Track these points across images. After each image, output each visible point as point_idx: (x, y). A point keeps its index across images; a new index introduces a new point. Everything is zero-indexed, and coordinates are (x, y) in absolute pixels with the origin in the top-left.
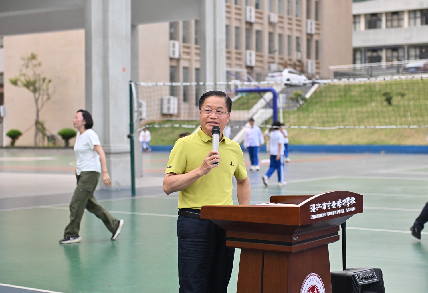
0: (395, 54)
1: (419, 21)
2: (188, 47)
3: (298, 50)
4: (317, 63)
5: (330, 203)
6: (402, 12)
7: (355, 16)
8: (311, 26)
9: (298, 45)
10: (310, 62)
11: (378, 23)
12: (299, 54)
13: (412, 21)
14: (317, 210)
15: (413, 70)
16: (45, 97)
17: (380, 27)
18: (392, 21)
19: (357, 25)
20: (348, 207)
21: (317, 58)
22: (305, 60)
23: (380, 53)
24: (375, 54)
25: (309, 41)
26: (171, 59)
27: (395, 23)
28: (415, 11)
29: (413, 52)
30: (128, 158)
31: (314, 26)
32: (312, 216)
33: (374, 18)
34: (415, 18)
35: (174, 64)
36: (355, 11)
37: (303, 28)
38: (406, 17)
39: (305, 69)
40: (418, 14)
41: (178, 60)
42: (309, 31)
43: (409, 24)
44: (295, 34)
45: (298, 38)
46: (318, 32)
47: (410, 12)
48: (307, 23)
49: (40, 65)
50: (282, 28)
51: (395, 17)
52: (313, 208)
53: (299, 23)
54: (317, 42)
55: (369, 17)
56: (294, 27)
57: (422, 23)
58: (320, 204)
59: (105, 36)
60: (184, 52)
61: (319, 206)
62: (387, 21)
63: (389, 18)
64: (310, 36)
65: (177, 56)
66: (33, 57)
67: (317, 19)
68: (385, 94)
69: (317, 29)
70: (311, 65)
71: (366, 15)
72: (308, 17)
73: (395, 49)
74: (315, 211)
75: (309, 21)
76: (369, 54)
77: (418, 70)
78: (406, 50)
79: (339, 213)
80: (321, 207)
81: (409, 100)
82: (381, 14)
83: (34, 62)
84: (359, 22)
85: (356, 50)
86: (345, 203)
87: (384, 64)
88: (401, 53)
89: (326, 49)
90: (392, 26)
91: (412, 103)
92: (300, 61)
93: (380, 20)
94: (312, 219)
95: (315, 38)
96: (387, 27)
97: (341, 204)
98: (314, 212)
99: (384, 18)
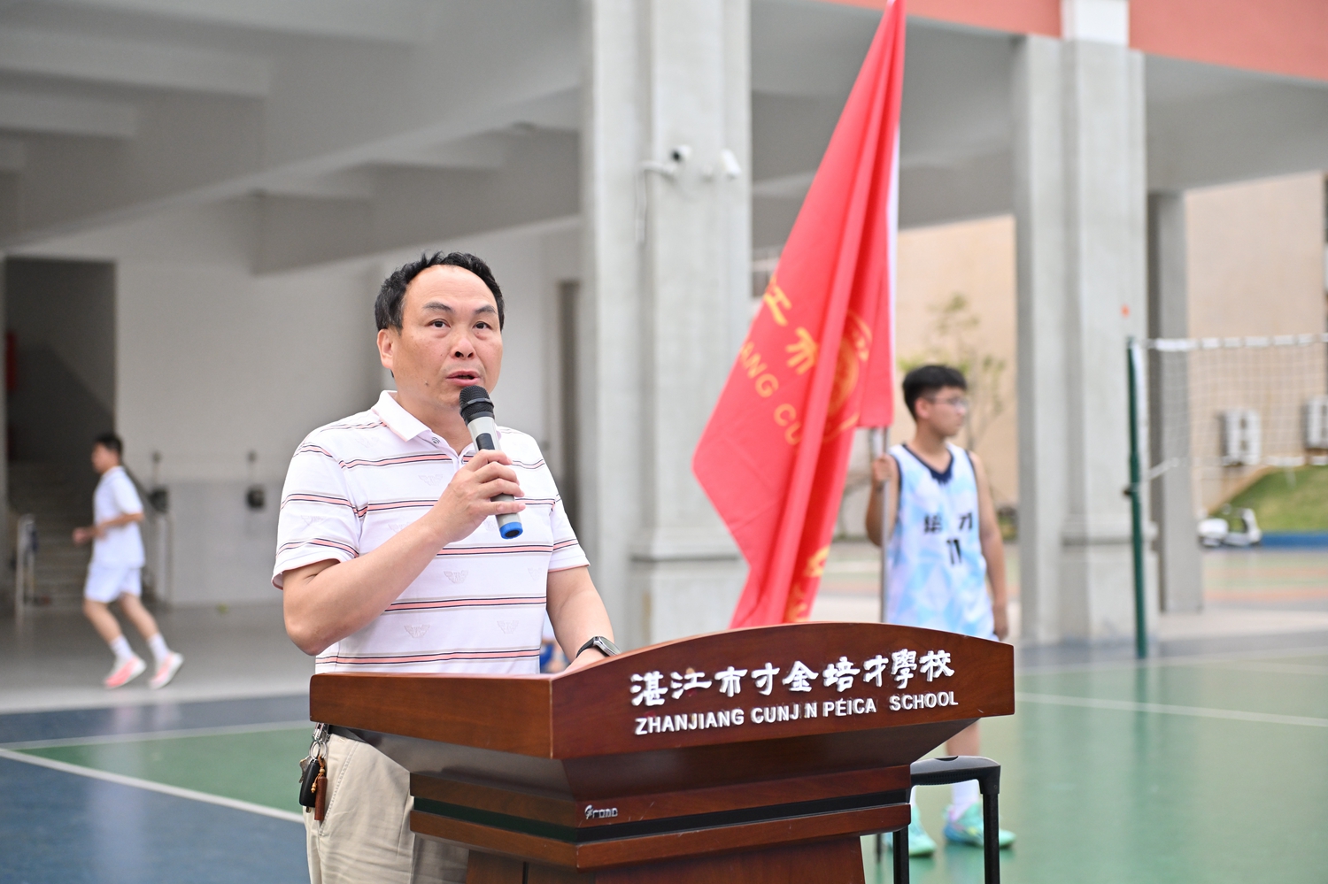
5: (770, 671)
14: (677, 695)
16: (989, 408)
20: (901, 693)
30: (1126, 556)
32: (639, 720)
49: (974, 322)
52: (651, 689)
58: (697, 671)
59: (1069, 219)
61: (694, 679)
66: (958, 304)
74: (661, 702)
79: (839, 714)
80: (707, 685)
83: (961, 316)
86: (878, 673)
94: (639, 731)
97: (851, 679)
98: (650, 703)
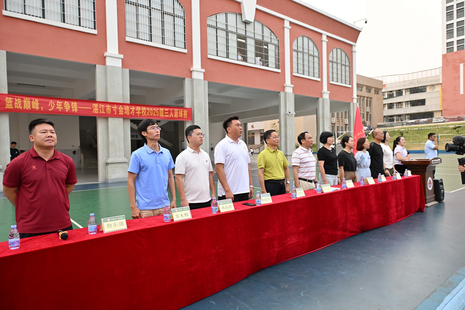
0: (400, 118)
1: (409, 105)
2: (339, 120)
3: (363, 118)
4: (370, 122)
6: (403, 102)
7: (384, 104)
8: (368, 109)
9: (363, 116)
10: (368, 122)
11: (393, 107)
12: (364, 119)
13: (407, 105)
15: (411, 123)
17: (394, 108)
18: (398, 105)
19: (384, 108)
21: (370, 120)
22: (366, 121)
23: (393, 118)
24: (391, 118)
25: (367, 115)
26: (332, 124)
27: (400, 106)
28: (408, 102)
29: (407, 117)
31: (369, 109)
33: (391, 105)
34: (408, 104)
35: (333, 125)
36: (384, 103)
37: (365, 110)
38: (404, 104)
39: (366, 124)
40: (409, 103)
41: (335, 124)
42: (367, 111)
43: (405, 107)
44: (362, 112)
45: (363, 114)
46: (370, 111)
47: (405, 102)
48: (366, 108)
49: (276, 126)
50: (361, 111)
51: (400, 104)
53: (363, 108)
54: (370, 114)
55: (389, 105)
56: (362, 110)
57: (411, 106)
59: (323, 118)
60: (337, 121)
62: (396, 106)
63: (397, 105)
64: (368, 113)
65: (334, 123)
66: (274, 124)
67: (370, 107)
68: (400, 133)
69: (370, 110)
70: (368, 123)
71: (388, 104)
72: (367, 106)
73: (400, 116)
75: (367, 108)
76: (389, 118)
77: (412, 123)
78: (404, 116)
81: (410, 134)
82: (394, 103)
84: (385, 107)
85: (384, 117)
87: (395, 122)
88: (402, 117)
89: (373, 117)
90: (398, 108)
91: (411, 135)
92: (364, 122)
93: (394, 105)
95: (369, 113)
96: (396, 108)
99: (395, 105)
